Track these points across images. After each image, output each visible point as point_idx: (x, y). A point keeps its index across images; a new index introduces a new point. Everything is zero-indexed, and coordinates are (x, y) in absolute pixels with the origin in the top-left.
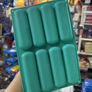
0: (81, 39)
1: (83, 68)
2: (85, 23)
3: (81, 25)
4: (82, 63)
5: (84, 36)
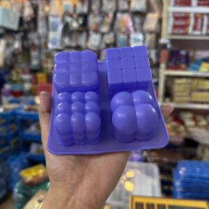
3: (163, 40)
4: (169, 126)
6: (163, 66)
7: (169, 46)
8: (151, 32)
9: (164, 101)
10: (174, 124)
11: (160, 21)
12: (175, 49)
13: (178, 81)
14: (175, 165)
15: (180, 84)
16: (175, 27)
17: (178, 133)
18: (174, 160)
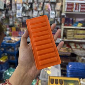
0: (63, 27)
1: (66, 53)
2: (67, 11)
3: (63, 14)
4: (65, 48)
5: (66, 24)
6: (63, 24)
7: (65, 16)
8: (58, 11)
9: (63, 38)
10: (67, 47)
11: (62, 6)
12: (68, 17)
13: (69, 31)
14: (67, 64)
15: (69, 32)
16: (68, 8)
17: (69, 51)
18: (67, 62)
